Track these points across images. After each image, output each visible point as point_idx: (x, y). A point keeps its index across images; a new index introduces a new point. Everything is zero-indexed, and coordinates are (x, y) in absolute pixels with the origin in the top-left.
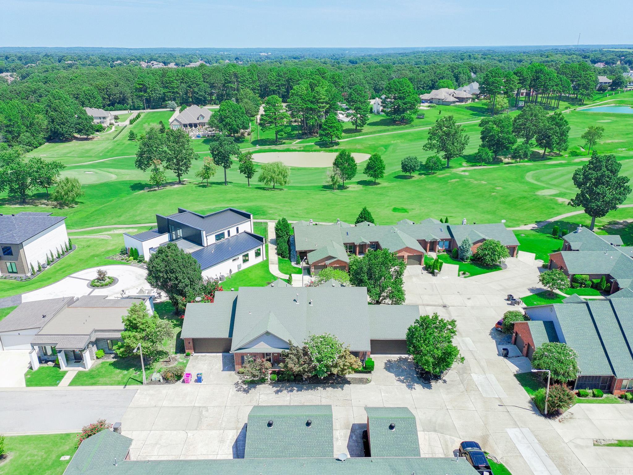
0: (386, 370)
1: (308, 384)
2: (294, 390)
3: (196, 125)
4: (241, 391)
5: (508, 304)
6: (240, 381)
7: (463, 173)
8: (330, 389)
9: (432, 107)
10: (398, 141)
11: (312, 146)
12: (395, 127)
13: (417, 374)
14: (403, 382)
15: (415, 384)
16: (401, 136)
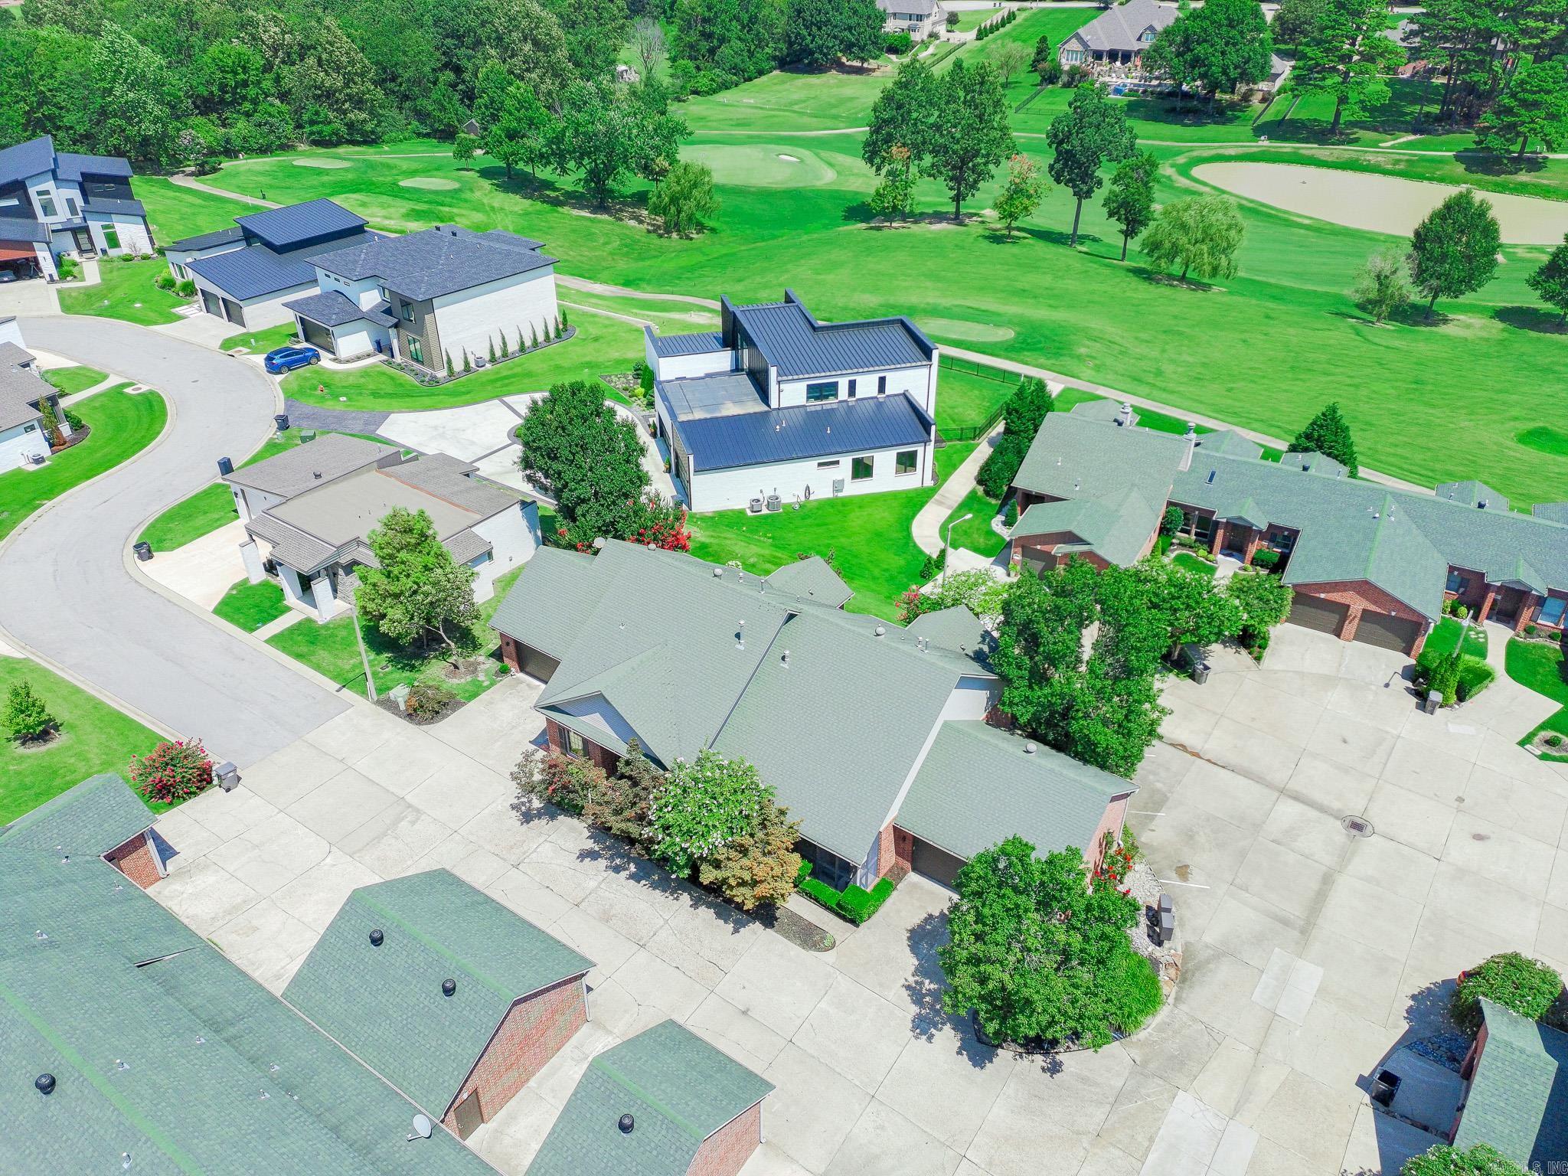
0: (909, 938)
2: (627, 869)
4: (519, 811)
8: (705, 914)
11: (1441, 161)
14: (918, 1001)
15: (947, 1028)
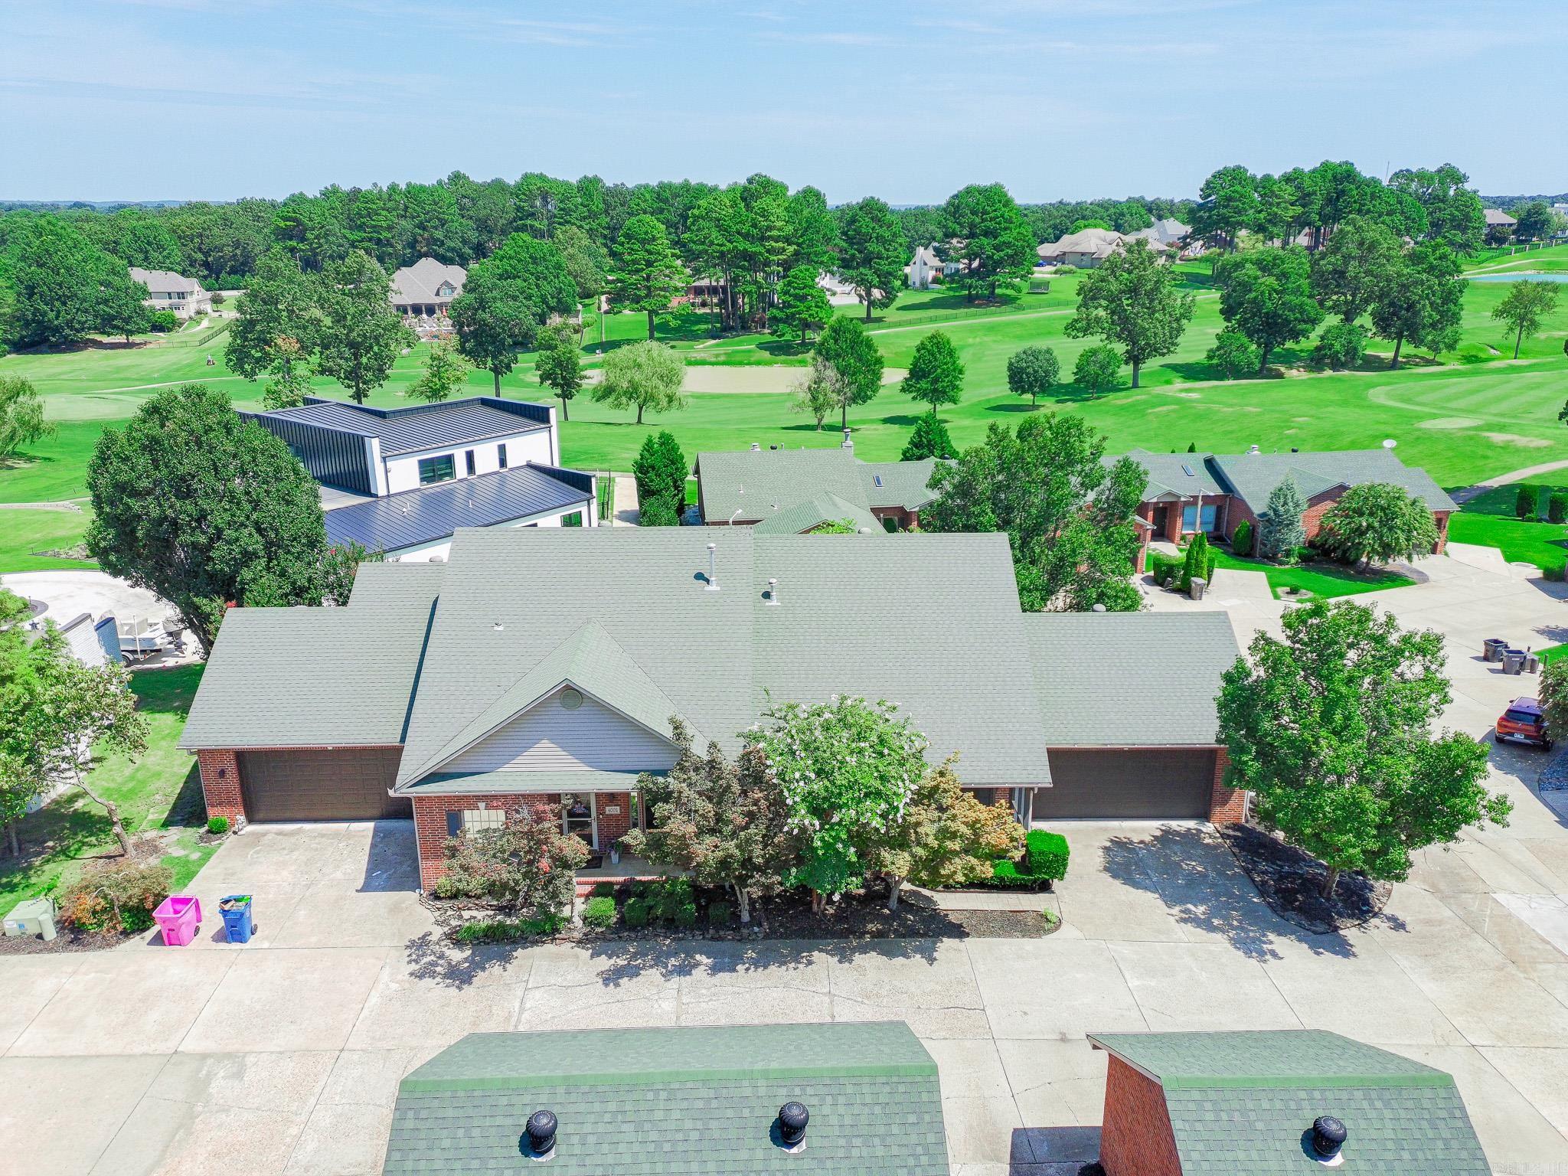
0: (1118, 879)
1: (767, 937)
2: (697, 965)
3: (431, 310)
4: (433, 975)
5: (1493, 671)
6: (438, 932)
8: (870, 962)
9: (1065, 272)
10: (985, 339)
11: (749, 351)
12: (973, 310)
16: (991, 329)
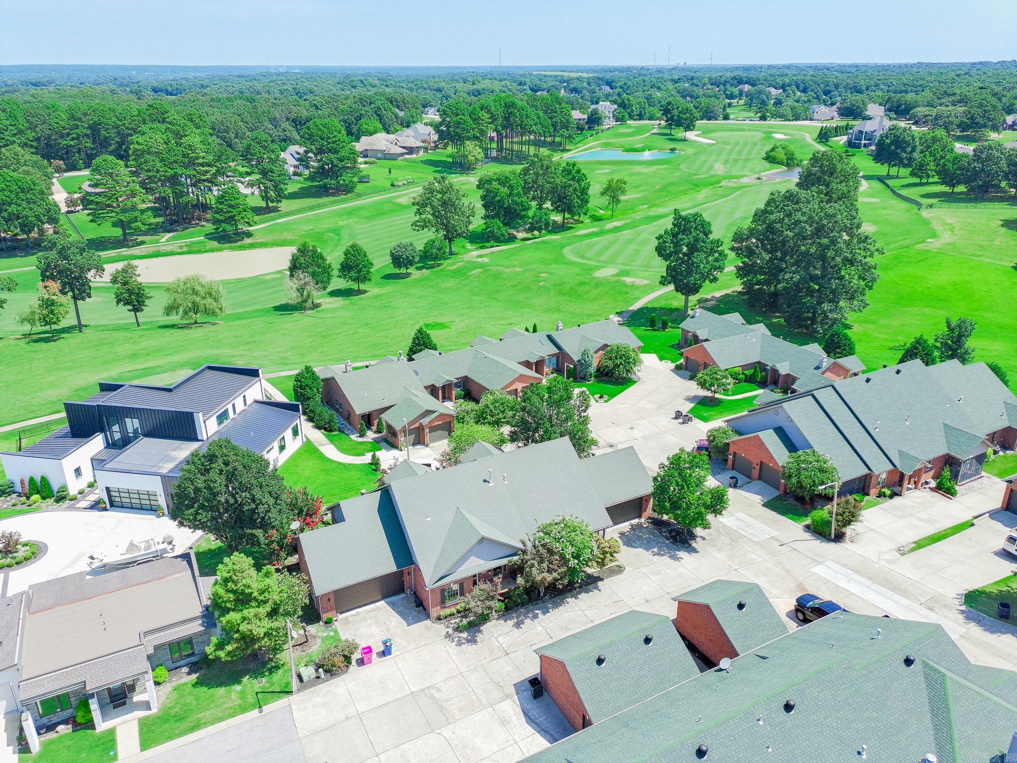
0: (629, 546)
1: (550, 599)
4: (463, 643)
5: (680, 423)
6: (450, 631)
7: (480, 260)
8: (583, 596)
9: (371, 163)
10: (349, 221)
11: (201, 242)
12: (331, 199)
13: (668, 539)
14: (662, 555)
15: (677, 553)
16: (350, 213)
